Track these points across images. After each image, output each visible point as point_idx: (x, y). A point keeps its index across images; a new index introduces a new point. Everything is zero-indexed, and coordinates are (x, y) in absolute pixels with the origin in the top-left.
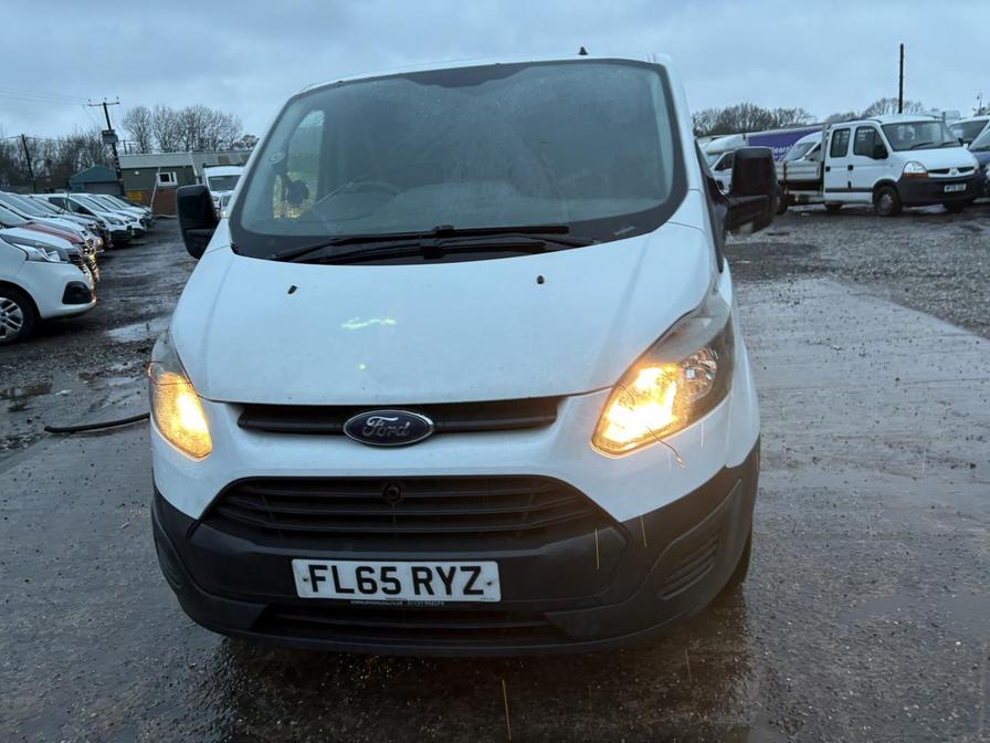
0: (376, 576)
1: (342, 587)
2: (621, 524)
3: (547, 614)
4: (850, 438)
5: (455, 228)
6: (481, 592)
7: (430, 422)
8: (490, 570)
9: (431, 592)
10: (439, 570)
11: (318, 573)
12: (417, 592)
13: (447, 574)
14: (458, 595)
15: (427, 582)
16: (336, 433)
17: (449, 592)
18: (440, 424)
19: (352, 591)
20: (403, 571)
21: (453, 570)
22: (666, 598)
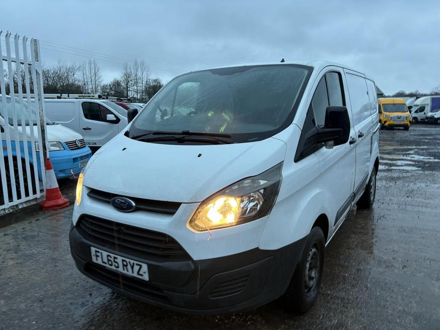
0: (112, 259)
1: (104, 261)
2: (195, 261)
3: (165, 291)
4: (433, 260)
5: (190, 132)
6: (142, 275)
7: (134, 204)
8: (145, 267)
9: (128, 271)
10: (129, 262)
11: (98, 254)
12: (124, 270)
13: (132, 265)
14: (135, 275)
15: (126, 266)
16: (107, 202)
17: (133, 272)
18: (138, 206)
19: (106, 263)
20: (119, 259)
21: (134, 263)
22: (212, 299)
